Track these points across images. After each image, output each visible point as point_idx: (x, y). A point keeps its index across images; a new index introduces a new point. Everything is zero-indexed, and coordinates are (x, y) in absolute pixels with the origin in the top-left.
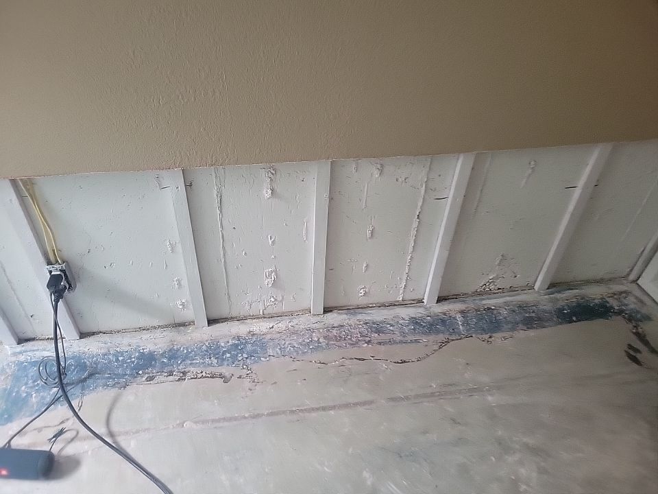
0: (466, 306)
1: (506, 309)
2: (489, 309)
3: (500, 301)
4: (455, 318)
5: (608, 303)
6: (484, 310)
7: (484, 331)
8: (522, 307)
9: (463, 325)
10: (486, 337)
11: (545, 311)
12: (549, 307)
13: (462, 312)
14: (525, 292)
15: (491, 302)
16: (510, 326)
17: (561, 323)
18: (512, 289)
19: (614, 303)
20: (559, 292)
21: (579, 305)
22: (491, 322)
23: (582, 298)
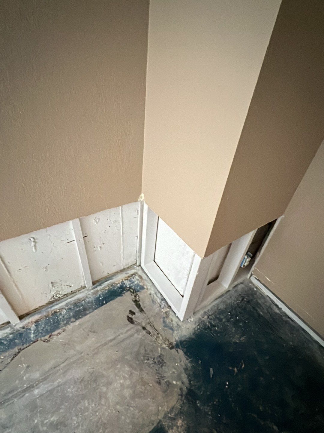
0: (40, 316)
1: (66, 309)
2: (55, 312)
3: (64, 303)
4: (30, 329)
5: (124, 284)
6: (51, 315)
7: (47, 332)
8: (75, 304)
9: (34, 333)
10: (47, 337)
11: (89, 303)
12: (91, 298)
13: (37, 322)
14: (81, 291)
15: (56, 307)
16: (65, 322)
17: (96, 309)
18: (72, 293)
19: (127, 283)
20: (100, 285)
21: (109, 291)
22: (54, 323)
23: (112, 285)
